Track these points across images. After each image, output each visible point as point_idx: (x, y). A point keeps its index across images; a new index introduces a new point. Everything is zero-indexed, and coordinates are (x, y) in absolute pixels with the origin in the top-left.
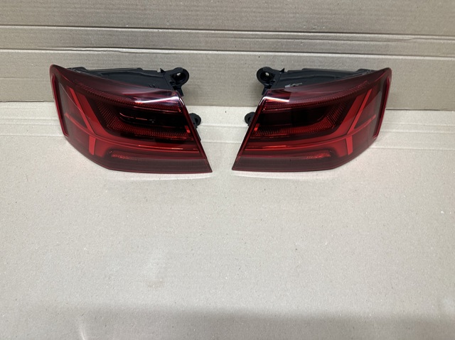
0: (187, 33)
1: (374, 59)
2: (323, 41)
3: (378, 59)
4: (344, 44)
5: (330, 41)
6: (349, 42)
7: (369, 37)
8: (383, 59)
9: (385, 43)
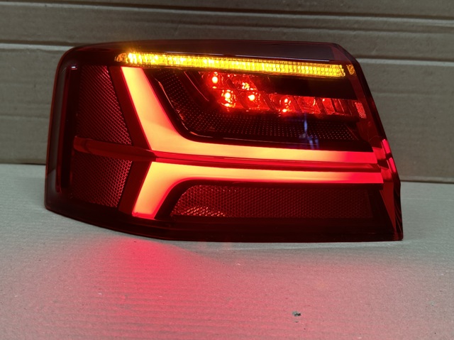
0: (93, 11)
1: (414, 67)
2: (318, 31)
3: (422, 67)
4: (355, 37)
5: (331, 32)
6: (363, 33)
7: (395, 23)
8: (428, 66)
9: (425, 35)
